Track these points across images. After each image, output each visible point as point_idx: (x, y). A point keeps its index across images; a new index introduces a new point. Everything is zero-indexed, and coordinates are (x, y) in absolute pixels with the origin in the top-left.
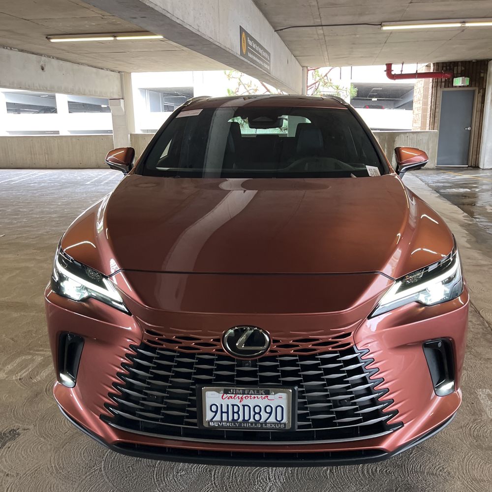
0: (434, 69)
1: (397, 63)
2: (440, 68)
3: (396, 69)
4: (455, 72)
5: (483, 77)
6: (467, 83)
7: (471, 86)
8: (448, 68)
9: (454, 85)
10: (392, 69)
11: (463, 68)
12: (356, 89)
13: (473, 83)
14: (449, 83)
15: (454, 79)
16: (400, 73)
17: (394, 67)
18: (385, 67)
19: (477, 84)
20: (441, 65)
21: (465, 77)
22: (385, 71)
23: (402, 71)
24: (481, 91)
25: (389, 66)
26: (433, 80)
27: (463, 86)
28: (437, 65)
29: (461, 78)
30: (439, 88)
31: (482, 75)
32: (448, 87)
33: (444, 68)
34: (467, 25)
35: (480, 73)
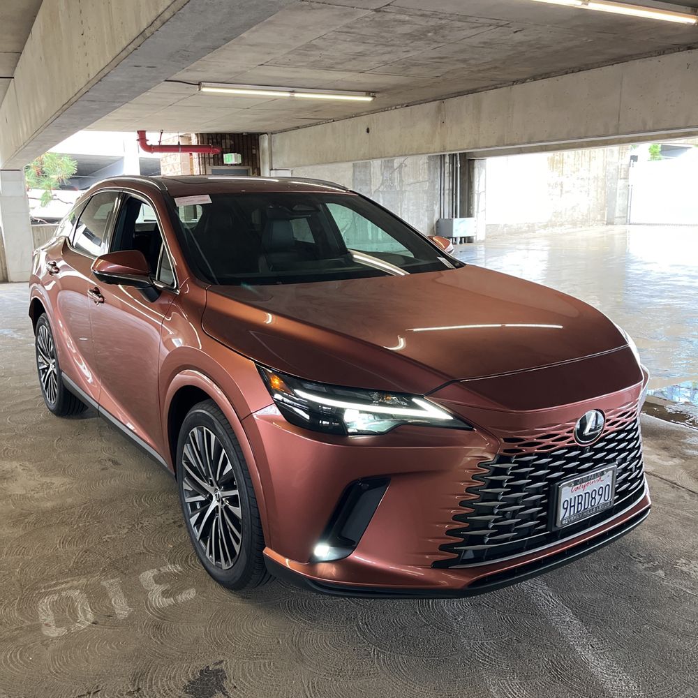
0: (198, 141)
1: (152, 130)
2: (206, 140)
3: (152, 139)
4: (224, 147)
5: (256, 154)
6: (240, 161)
7: (244, 165)
8: (215, 140)
9: (225, 162)
10: (147, 138)
11: (232, 143)
13: (246, 161)
14: (219, 160)
15: (224, 155)
16: (157, 144)
17: (148, 135)
18: (135, 136)
19: (250, 163)
20: (206, 137)
21: (238, 153)
22: (138, 140)
23: (160, 142)
24: (256, 171)
25: (142, 135)
26: (199, 155)
27: (235, 165)
28: (201, 136)
29: (233, 154)
30: (207, 165)
31: (254, 151)
32: (218, 165)
33: (211, 141)
34: (297, 95)
35: (252, 149)
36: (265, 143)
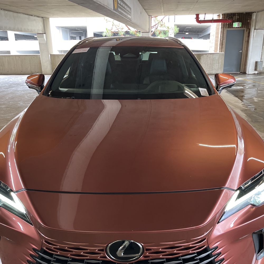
0: (222, 17)
1: (202, 14)
2: (226, 17)
3: (201, 17)
4: (234, 19)
6: (240, 26)
7: (242, 27)
8: (230, 17)
9: (233, 27)
10: (199, 17)
11: (238, 17)
12: (178, 29)
13: (244, 25)
14: (231, 26)
15: (233, 23)
16: (203, 19)
17: (200, 16)
18: (195, 16)
19: (246, 26)
20: (226, 15)
21: (239, 22)
22: (195, 18)
23: (204, 18)
24: (248, 30)
25: (197, 16)
26: (222, 24)
27: (238, 27)
28: (224, 15)
29: (237, 23)
30: (225, 28)
31: (249, 21)
32: (230, 28)
33: (228, 17)
35: (248, 20)
36: (254, 17)
